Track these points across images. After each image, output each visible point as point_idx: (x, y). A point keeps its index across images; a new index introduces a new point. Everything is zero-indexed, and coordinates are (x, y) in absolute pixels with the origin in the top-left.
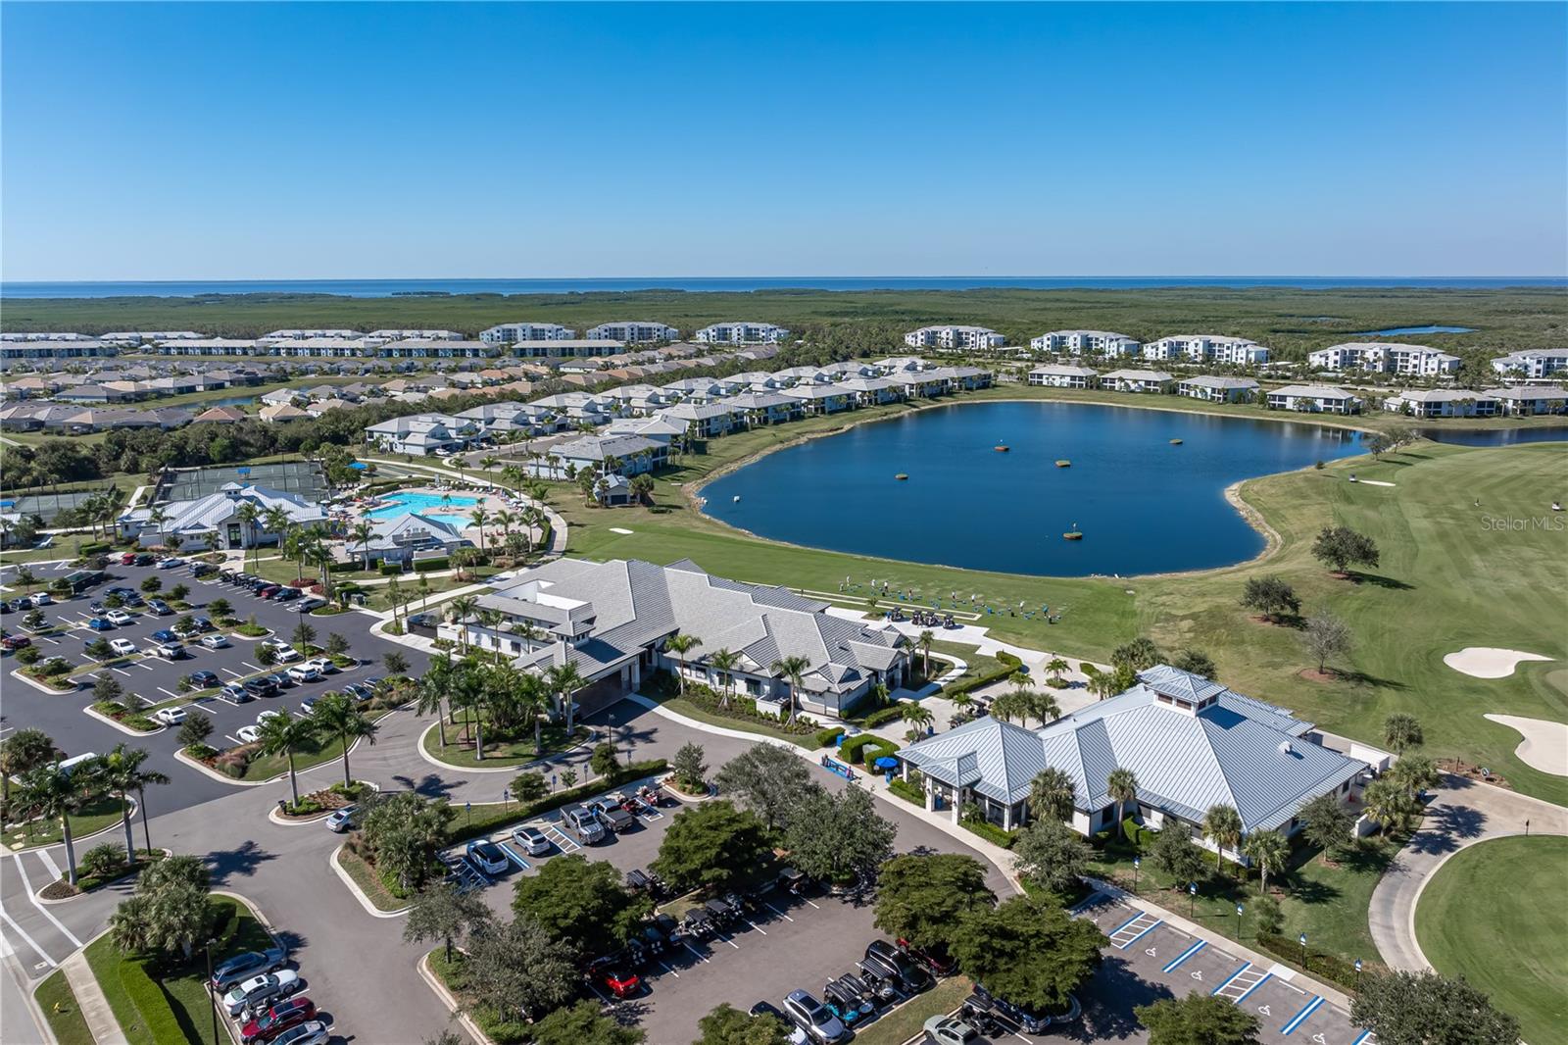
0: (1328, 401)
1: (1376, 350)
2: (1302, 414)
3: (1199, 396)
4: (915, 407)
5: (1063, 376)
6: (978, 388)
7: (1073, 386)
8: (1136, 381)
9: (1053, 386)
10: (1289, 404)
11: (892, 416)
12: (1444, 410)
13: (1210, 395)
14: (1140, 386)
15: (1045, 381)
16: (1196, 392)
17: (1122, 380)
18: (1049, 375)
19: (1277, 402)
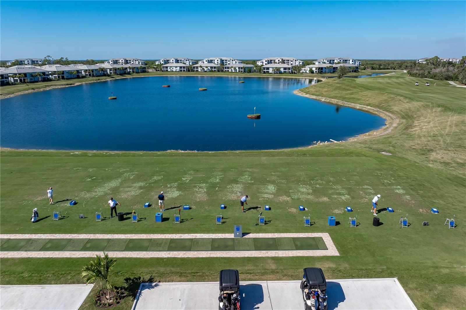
0: (285, 69)
1: (279, 59)
2: (276, 74)
3: (233, 71)
4: (113, 78)
5: (176, 67)
6: (141, 72)
8: (207, 67)
9: (173, 71)
10: (271, 71)
11: (102, 81)
12: (324, 70)
13: (238, 70)
14: (209, 69)
15: (169, 69)
16: (231, 70)
17: (201, 67)
18: (171, 67)
19: (266, 70)
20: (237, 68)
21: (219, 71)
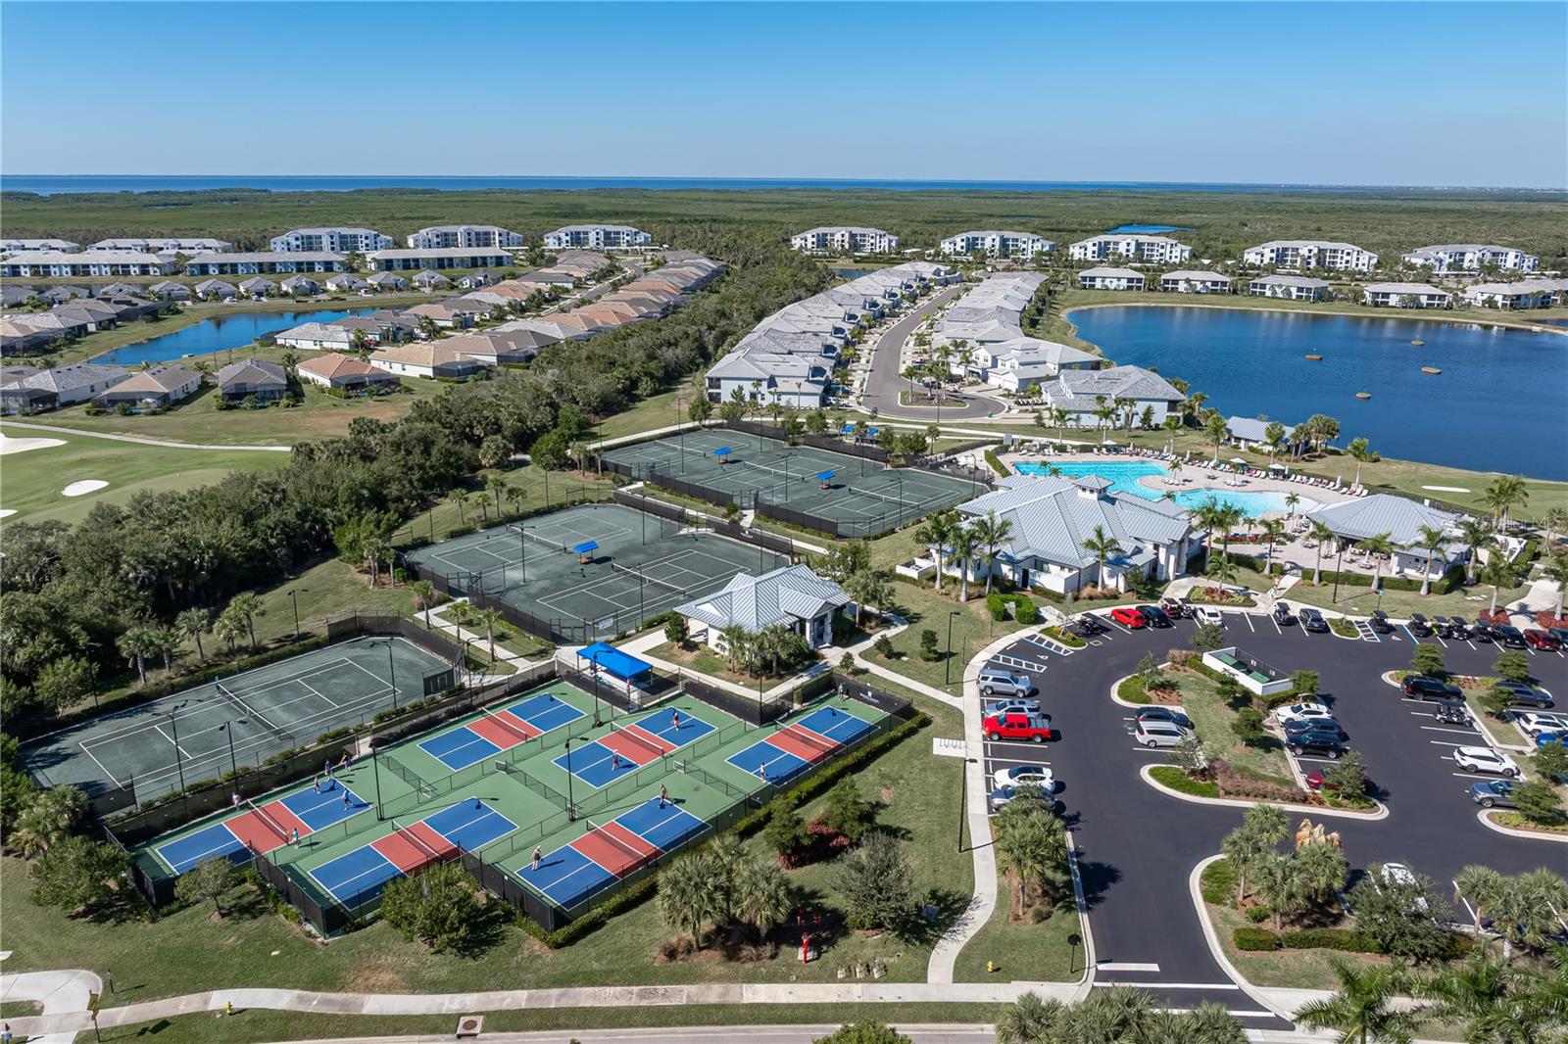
0: (1431, 297)
2: (1405, 310)
3: (1279, 296)
7: (1131, 288)
8: (1203, 282)
10: (1393, 300)
13: (1295, 294)
14: (1207, 287)
15: (1098, 284)
16: (1274, 292)
17: (1188, 281)
18: (1104, 279)
19: (1380, 300)
20: (1294, 291)
21: (1235, 292)
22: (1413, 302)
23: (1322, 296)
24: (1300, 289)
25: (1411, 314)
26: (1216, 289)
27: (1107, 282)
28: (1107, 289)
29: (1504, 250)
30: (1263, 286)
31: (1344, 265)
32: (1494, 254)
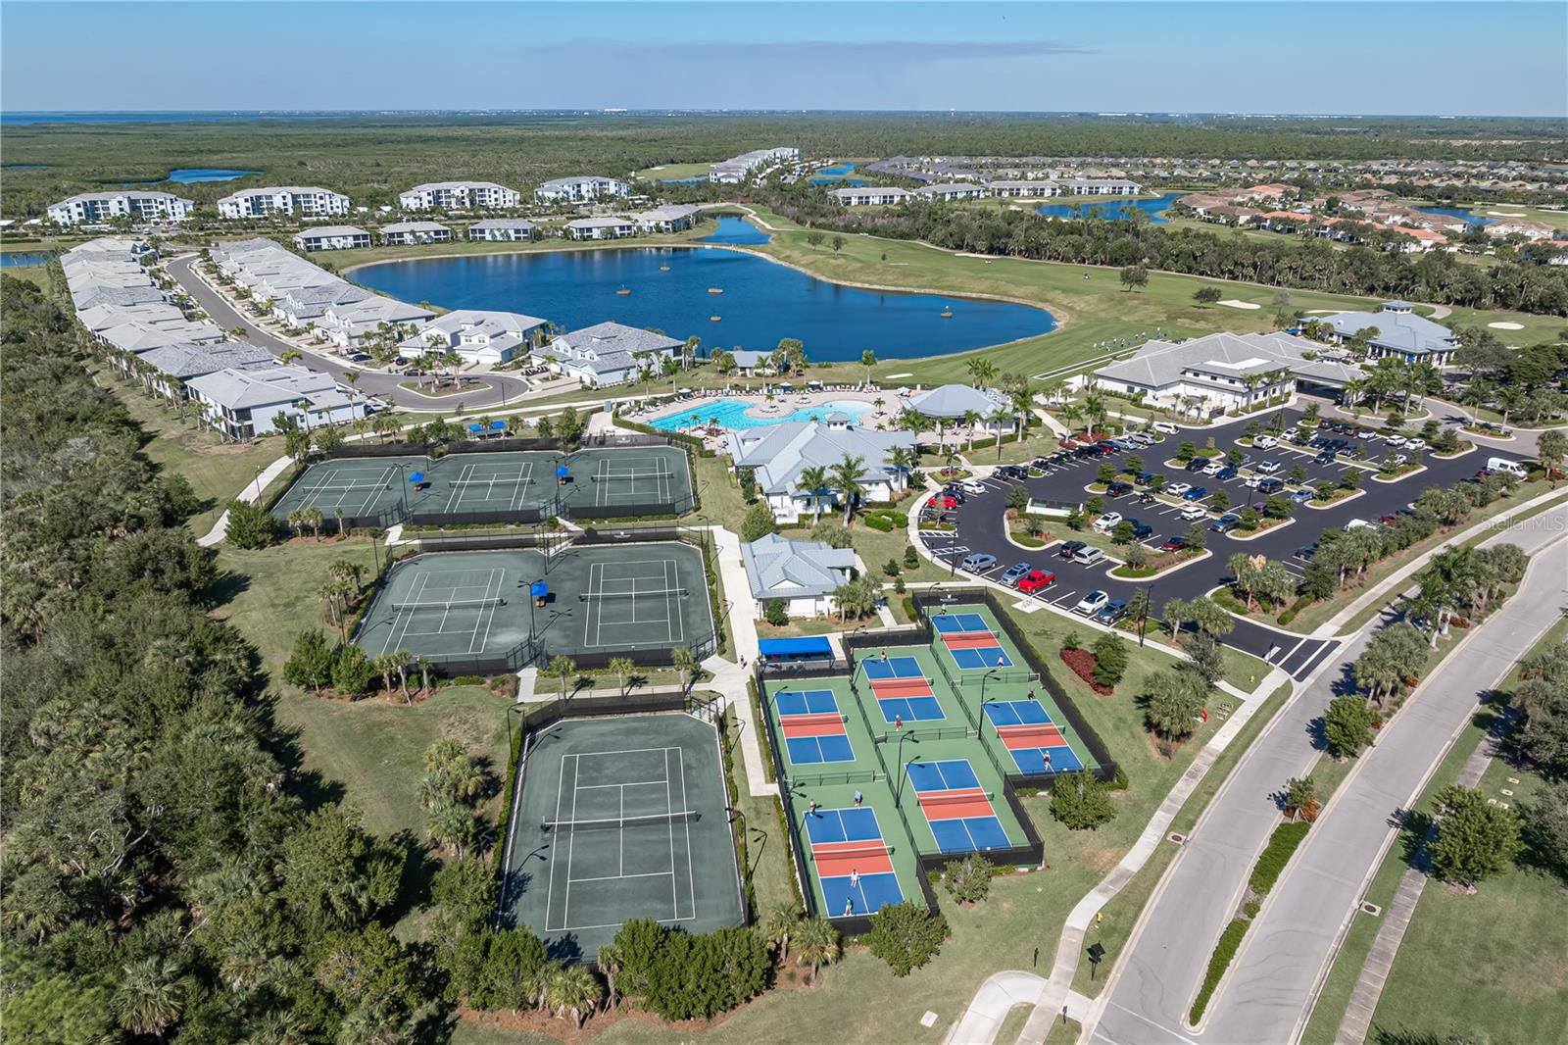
5: (345, 237)
7: (357, 245)
8: (427, 233)
13: (513, 236)
15: (324, 244)
16: (494, 236)
17: (413, 232)
18: (329, 238)
19: (586, 234)
22: (609, 233)
23: (536, 236)
24: (517, 231)
25: (612, 245)
26: (438, 239)
27: (334, 241)
28: (335, 249)
29: (606, 180)
30: (482, 231)
31: (493, 203)
32: (601, 184)
